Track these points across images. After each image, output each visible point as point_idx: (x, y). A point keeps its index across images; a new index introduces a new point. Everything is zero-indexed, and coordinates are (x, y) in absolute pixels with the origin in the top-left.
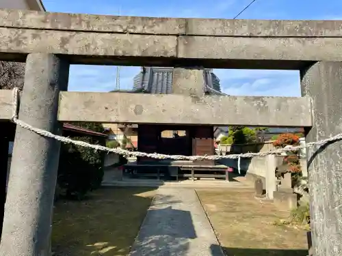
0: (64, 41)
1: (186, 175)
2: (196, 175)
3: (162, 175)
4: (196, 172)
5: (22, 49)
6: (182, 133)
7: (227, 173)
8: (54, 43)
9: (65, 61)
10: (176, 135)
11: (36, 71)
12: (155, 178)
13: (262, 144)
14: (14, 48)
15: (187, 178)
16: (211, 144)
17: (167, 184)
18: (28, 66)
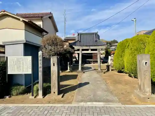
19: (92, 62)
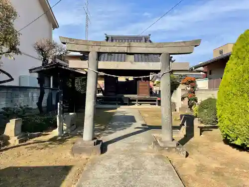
0: (99, 49)
1: (133, 102)
2: (139, 102)
3: (119, 102)
4: (139, 101)
5: (89, 51)
6: (131, 78)
7: (157, 101)
8: (97, 49)
9: (99, 54)
10: (127, 80)
11: (92, 56)
12: (115, 104)
13: (179, 84)
14: (86, 50)
15: (134, 104)
16: (148, 84)
17: (122, 107)
18: (90, 54)
19: (135, 101)
